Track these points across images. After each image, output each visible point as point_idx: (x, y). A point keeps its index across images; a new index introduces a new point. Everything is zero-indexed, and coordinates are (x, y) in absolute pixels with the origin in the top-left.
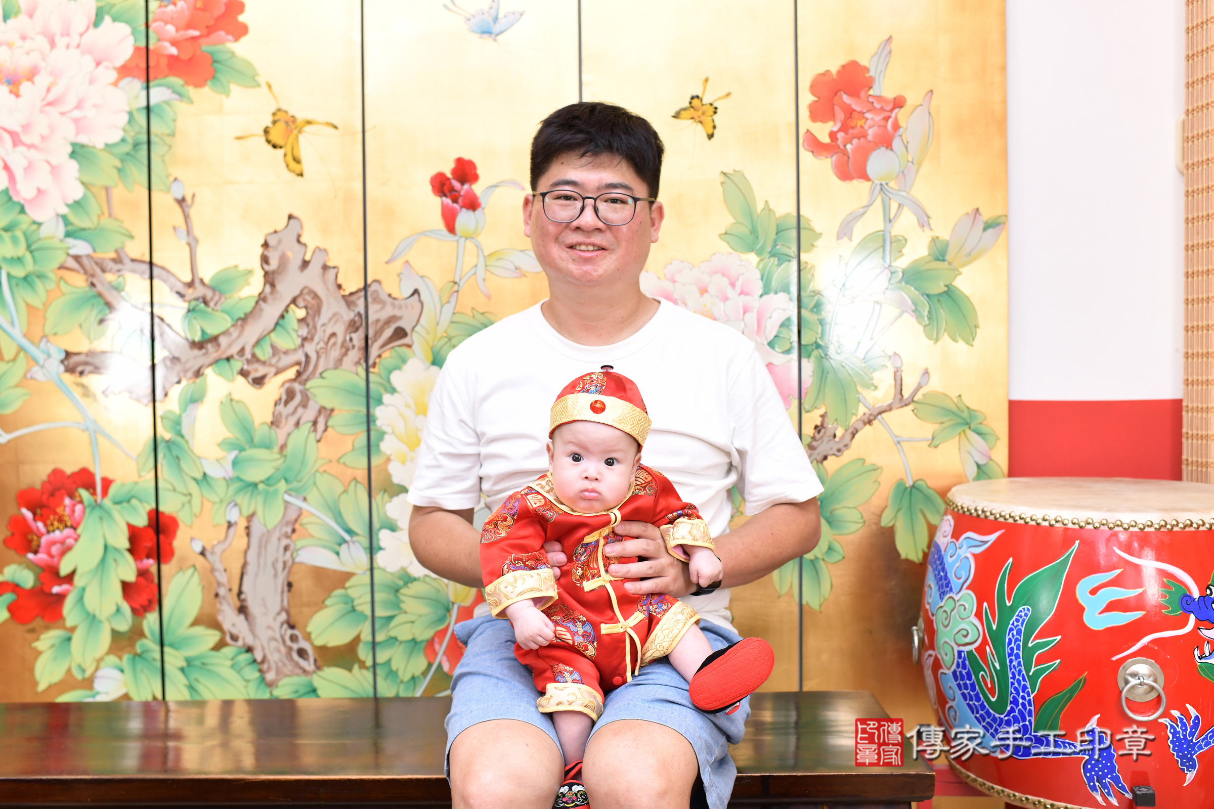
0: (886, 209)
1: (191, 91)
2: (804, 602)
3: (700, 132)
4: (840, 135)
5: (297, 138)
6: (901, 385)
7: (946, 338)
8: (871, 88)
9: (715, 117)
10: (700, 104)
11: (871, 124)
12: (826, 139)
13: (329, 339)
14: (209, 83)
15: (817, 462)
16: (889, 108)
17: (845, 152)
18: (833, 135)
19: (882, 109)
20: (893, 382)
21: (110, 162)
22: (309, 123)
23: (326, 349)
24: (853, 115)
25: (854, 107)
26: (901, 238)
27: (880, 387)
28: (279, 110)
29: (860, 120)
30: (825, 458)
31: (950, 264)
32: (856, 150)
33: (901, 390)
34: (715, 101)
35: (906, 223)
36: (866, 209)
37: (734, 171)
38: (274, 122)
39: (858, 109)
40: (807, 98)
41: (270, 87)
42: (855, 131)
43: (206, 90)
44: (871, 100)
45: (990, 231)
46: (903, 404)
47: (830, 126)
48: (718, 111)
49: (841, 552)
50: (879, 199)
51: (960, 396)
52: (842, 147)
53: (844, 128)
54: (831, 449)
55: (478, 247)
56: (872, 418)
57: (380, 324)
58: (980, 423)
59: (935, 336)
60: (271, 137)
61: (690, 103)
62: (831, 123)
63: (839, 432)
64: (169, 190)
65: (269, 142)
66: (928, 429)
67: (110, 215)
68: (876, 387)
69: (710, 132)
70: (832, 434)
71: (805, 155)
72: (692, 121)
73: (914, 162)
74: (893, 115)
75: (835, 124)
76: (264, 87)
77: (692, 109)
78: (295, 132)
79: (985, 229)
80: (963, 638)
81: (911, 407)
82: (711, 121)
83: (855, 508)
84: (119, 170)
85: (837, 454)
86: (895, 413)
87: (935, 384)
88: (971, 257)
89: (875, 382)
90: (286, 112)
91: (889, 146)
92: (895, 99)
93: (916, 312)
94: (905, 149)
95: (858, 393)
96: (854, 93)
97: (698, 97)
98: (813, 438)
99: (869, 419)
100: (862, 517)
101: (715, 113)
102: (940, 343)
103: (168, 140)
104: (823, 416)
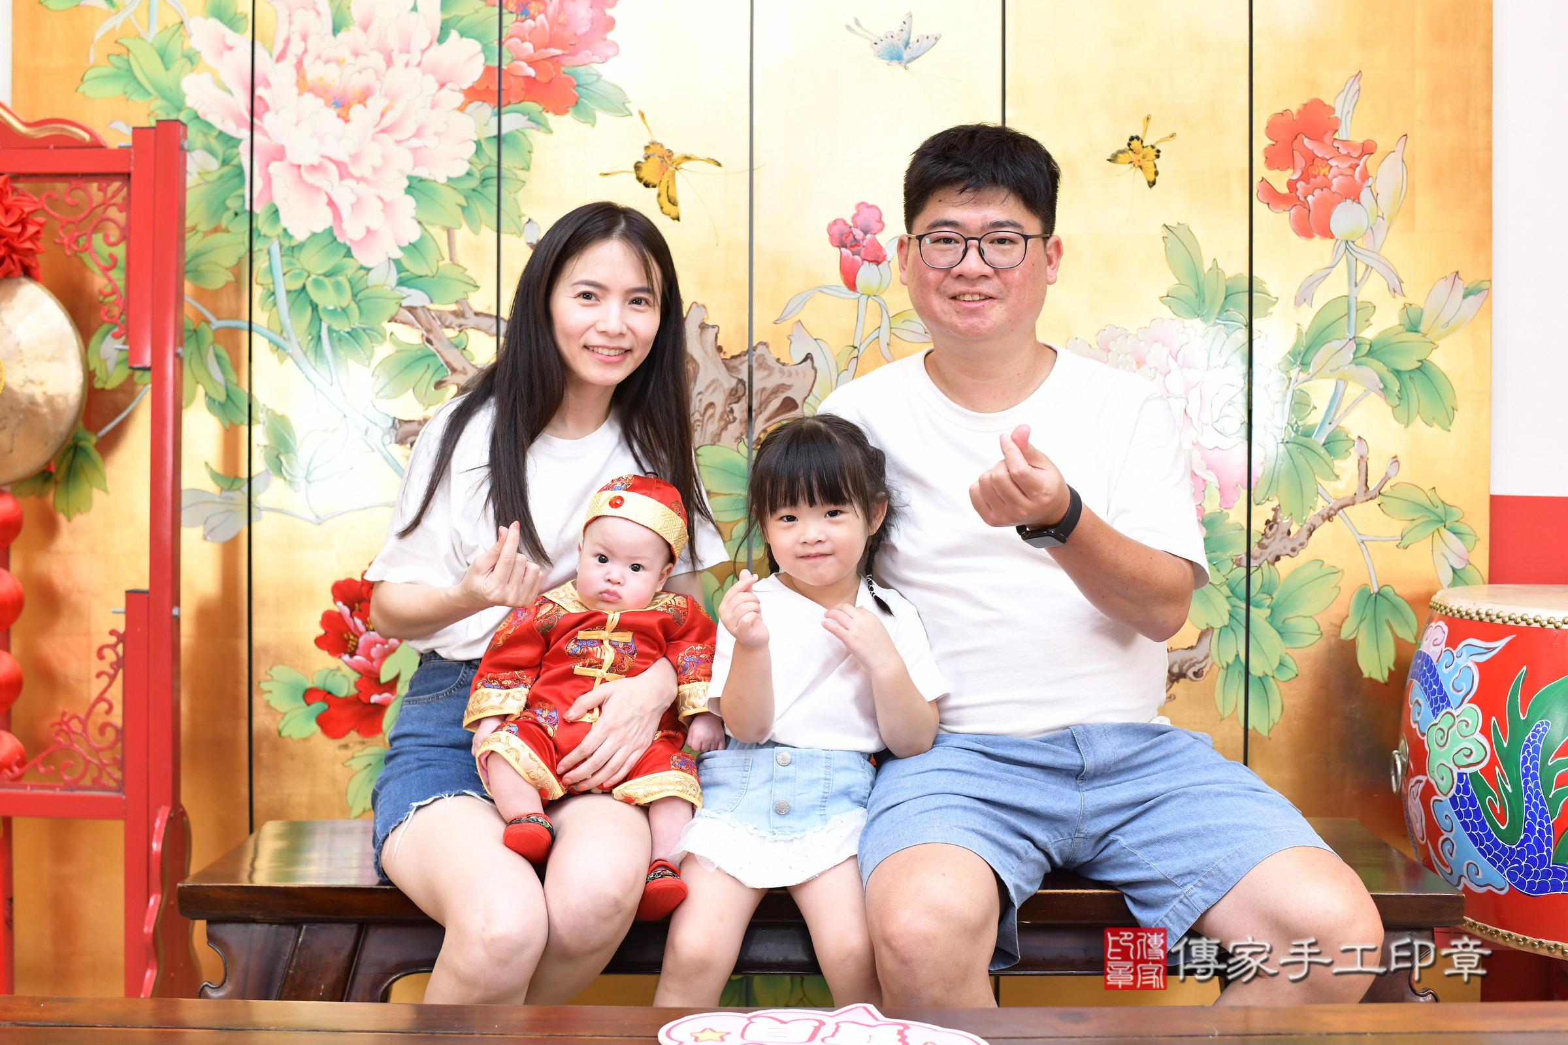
0: (1351, 271)
1: (551, 118)
2: (1250, 727)
3: (1141, 178)
4: (1300, 185)
5: (673, 175)
6: (1367, 475)
7: (1418, 422)
8: (1336, 131)
9: (1157, 161)
10: (1140, 146)
11: (1336, 173)
12: (1283, 189)
13: (706, 410)
14: (571, 109)
15: (1268, 563)
16: (1356, 154)
17: (1305, 205)
18: (1292, 185)
19: (1348, 155)
20: (1357, 472)
21: (453, 198)
22: (687, 158)
23: (703, 421)
24: (1315, 163)
25: (1316, 152)
26: (1370, 305)
27: (1342, 476)
28: (653, 143)
29: (1323, 167)
30: (1278, 558)
31: (1424, 335)
32: (1318, 202)
33: (1367, 481)
34: (1157, 143)
35: (1373, 289)
36: (1330, 270)
37: (1178, 223)
38: (647, 158)
39: (1320, 156)
40: (1262, 141)
41: (642, 115)
42: (1318, 180)
43: (568, 118)
44: (1336, 144)
45: (1471, 298)
46: (1368, 498)
47: (1289, 175)
48: (1161, 154)
49: (1295, 669)
50: (1344, 258)
51: (1434, 488)
52: (1302, 199)
53: (1305, 177)
54: (1285, 548)
55: (882, 307)
56: (1332, 512)
57: (766, 394)
58: (1457, 521)
59: (1406, 420)
60: (642, 175)
61: (1129, 145)
62: (1290, 171)
63: (1294, 529)
64: (520, 233)
65: (640, 179)
66: (1396, 527)
67: (451, 260)
68: (1337, 477)
69: (1151, 179)
70: (1286, 531)
71: (1259, 207)
72: (1131, 165)
73: (1384, 217)
74: (1361, 163)
75: (1294, 173)
76: (637, 116)
77: (1130, 152)
78: (671, 169)
79: (1465, 296)
80: (1465, 758)
81: (1377, 501)
82: (1153, 166)
83: (1310, 617)
84: (463, 208)
85: (1291, 553)
86: (1358, 507)
87: (1403, 475)
88: (1449, 328)
89: (1337, 471)
90: (662, 146)
91: (1357, 199)
92: (1363, 144)
93: (1385, 389)
94: (1374, 202)
95: (1317, 483)
96: (1317, 137)
97: (1138, 138)
98: (1264, 535)
99: (1328, 514)
100: (1319, 629)
101: (1158, 157)
102: (1411, 428)
103: (521, 174)
104: (1274, 510)
